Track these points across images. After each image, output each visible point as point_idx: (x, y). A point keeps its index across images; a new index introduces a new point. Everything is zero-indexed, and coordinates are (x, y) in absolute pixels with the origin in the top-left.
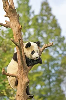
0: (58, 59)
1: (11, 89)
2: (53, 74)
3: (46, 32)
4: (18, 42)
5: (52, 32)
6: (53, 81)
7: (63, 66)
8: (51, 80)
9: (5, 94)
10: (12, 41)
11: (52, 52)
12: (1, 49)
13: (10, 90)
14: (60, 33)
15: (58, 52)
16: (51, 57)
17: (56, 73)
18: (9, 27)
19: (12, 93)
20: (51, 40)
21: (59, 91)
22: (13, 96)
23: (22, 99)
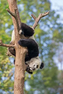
0: (50, 33)
1: (5, 63)
2: (45, 47)
3: (35, 7)
4: (14, 13)
5: (42, 7)
6: (45, 55)
7: (55, 39)
8: (43, 54)
10: (8, 12)
11: (42, 26)
13: (5, 65)
15: (49, 26)
16: (42, 31)
19: (6, 67)
21: (51, 64)
22: (7, 70)
23: (21, 69)
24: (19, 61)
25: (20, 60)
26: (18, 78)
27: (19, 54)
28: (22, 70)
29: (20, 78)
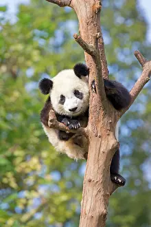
4: (91, 44)
6: (124, 156)
9: (13, 185)
12: (4, 68)
14: (144, 33)
17: (132, 135)
18: (69, 6)
20: (122, 52)
23: (99, 191)
24: (96, 170)
25: (99, 168)
26: (90, 215)
27: (98, 151)
28: (102, 193)
29: (96, 214)
